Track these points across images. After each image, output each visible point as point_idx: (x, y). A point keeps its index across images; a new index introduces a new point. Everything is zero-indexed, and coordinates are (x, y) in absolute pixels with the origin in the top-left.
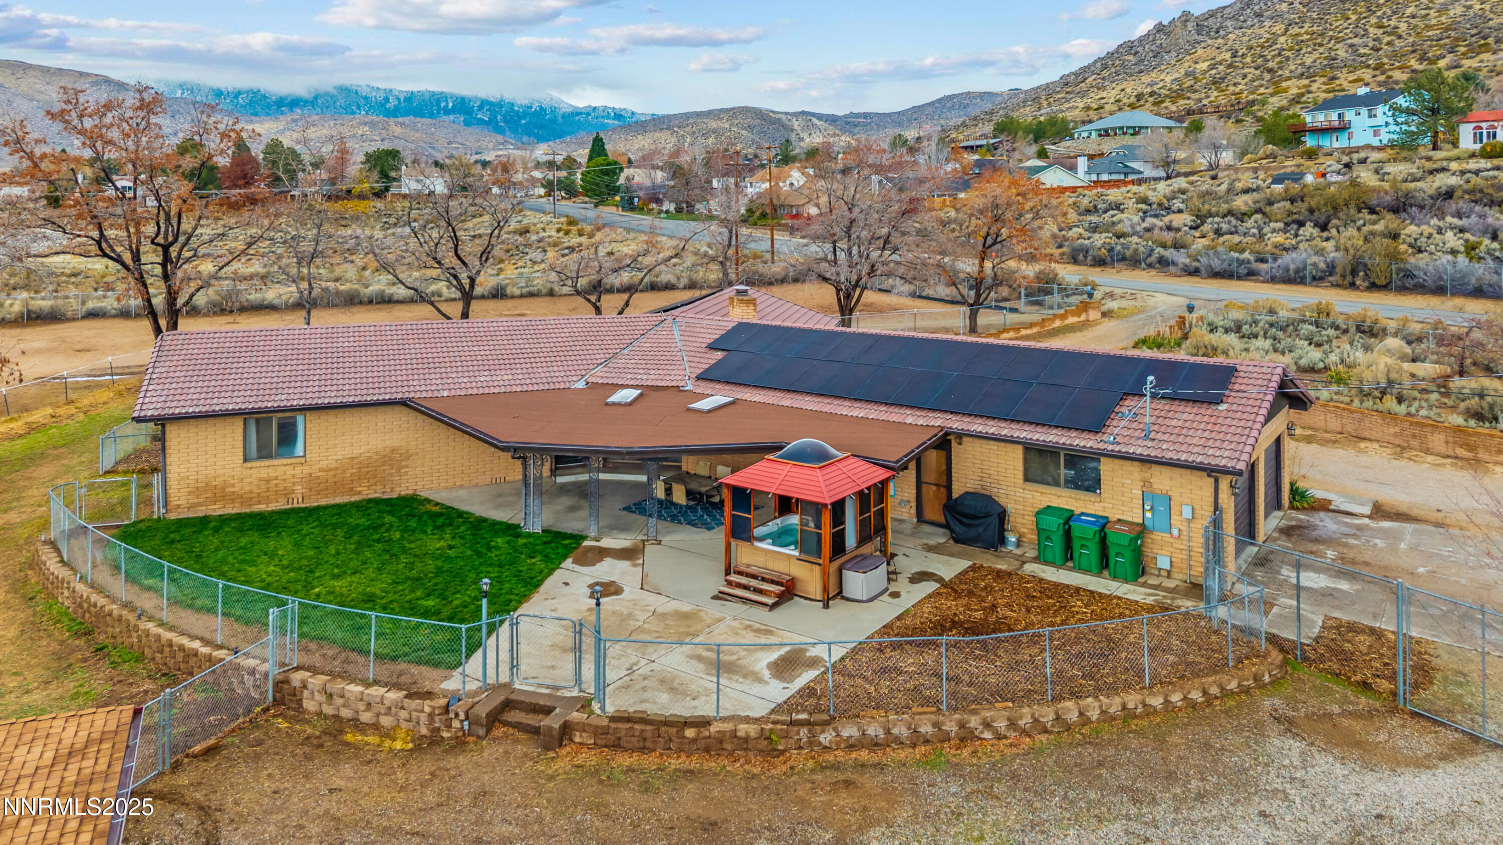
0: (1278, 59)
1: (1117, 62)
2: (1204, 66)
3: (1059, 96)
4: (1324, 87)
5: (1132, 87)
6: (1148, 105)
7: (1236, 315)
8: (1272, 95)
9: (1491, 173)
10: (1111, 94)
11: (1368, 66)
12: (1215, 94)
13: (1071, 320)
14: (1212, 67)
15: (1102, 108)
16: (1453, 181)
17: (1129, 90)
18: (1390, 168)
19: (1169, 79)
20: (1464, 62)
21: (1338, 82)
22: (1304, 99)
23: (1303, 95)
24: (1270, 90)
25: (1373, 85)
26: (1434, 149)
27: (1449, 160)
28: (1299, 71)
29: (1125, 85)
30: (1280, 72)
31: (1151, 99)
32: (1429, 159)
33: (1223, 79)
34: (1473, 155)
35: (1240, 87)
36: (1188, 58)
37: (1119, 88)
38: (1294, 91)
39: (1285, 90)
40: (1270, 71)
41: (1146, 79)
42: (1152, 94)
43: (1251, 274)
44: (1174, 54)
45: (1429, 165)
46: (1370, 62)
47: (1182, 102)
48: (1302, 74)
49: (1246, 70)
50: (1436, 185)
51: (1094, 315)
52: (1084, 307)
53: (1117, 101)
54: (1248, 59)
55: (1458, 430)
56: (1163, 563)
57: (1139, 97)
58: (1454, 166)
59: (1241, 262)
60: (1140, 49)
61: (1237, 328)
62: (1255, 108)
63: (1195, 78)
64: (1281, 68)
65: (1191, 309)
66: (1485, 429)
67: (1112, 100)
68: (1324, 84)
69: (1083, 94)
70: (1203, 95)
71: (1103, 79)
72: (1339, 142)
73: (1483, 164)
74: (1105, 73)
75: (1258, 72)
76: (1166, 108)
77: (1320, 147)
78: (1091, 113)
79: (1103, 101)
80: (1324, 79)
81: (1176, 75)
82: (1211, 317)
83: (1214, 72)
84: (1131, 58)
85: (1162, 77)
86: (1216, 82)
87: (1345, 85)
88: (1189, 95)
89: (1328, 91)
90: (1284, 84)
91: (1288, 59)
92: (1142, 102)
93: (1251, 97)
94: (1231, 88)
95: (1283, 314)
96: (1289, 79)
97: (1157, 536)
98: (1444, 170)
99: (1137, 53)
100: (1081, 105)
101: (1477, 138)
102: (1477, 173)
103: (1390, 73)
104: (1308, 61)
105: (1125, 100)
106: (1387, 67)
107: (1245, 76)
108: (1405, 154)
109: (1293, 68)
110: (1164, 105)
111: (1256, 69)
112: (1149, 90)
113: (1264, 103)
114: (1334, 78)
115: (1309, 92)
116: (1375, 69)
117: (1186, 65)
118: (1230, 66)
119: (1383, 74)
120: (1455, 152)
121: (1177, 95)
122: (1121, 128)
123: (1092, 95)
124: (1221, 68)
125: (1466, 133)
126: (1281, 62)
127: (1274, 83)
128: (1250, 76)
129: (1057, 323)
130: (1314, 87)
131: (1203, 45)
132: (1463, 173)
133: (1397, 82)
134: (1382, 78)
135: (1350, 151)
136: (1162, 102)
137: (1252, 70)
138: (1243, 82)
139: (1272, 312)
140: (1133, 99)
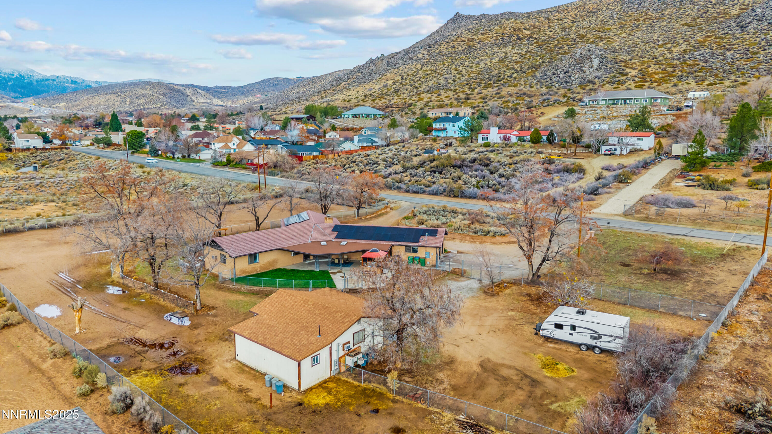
0: (419, 82)
1: (354, 76)
2: (390, 82)
3: (330, 92)
4: (436, 99)
5: (362, 90)
6: (370, 101)
7: (426, 209)
8: (418, 101)
9: (486, 153)
10: (353, 93)
11: (451, 90)
12: (396, 97)
13: (383, 211)
14: (394, 83)
15: (350, 101)
16: (476, 156)
17: (360, 92)
18: (458, 149)
19: (377, 88)
20: (483, 91)
21: (441, 97)
22: (429, 104)
23: (428, 102)
24: (417, 99)
25: (453, 99)
26: (472, 142)
27: (475, 147)
28: (427, 89)
29: (358, 89)
30: (420, 89)
31: (370, 98)
32: (469, 146)
33: (398, 90)
34: (481, 146)
35: (406, 95)
36: (384, 77)
37: (356, 90)
38: (425, 100)
39: (422, 99)
40: (416, 88)
41: (367, 87)
42: (371, 95)
43: (424, 192)
44: (378, 75)
45: (470, 149)
46: (452, 88)
47: (383, 101)
48: (428, 91)
49: (407, 87)
50: (471, 156)
51: (388, 209)
52: (386, 207)
53: (357, 98)
54: (408, 81)
55: (471, 236)
56: (428, 263)
57: (366, 96)
58: (476, 149)
59: (421, 189)
60: (363, 70)
61: (425, 212)
62: (412, 107)
63: (388, 89)
64: (420, 87)
65: (415, 208)
66: (476, 235)
67: (354, 97)
68: (436, 97)
69: (341, 91)
70: (391, 98)
71: (348, 84)
72: (443, 135)
73: (484, 149)
74: (349, 81)
75: (411, 88)
76: (377, 103)
77: (438, 136)
78: (346, 103)
79: (350, 97)
80: (436, 95)
81: (380, 86)
82: (419, 210)
83: (394, 86)
84: (360, 74)
85: (374, 87)
86: (396, 91)
87: (444, 98)
88: (386, 97)
89: (437, 101)
90: (422, 96)
91: (423, 82)
92: (367, 99)
93: (411, 101)
94: (402, 95)
95: (436, 208)
96: (423, 93)
97: (428, 259)
98: (473, 150)
99: (362, 72)
100: (341, 98)
101: (483, 139)
102: (482, 152)
103: (459, 94)
104: (430, 84)
105: (360, 97)
106: (458, 91)
107: (407, 90)
108: (463, 144)
109: (424, 87)
110: (376, 101)
111: (411, 86)
112: (369, 93)
113: (415, 105)
114: (439, 95)
115: (431, 101)
116: (454, 92)
117: (384, 81)
118: (401, 84)
119: (457, 94)
120: (477, 145)
121: (381, 97)
122: (362, 114)
123: (345, 93)
124: (398, 84)
125: (480, 136)
126: (420, 84)
127: (419, 95)
128: (409, 90)
129: (380, 213)
130: (433, 98)
131: (390, 71)
132: (479, 152)
133: (461, 99)
134: (456, 96)
135: (447, 138)
136: (375, 100)
137: (409, 87)
138: (406, 92)
139: (433, 208)
140: (363, 97)
